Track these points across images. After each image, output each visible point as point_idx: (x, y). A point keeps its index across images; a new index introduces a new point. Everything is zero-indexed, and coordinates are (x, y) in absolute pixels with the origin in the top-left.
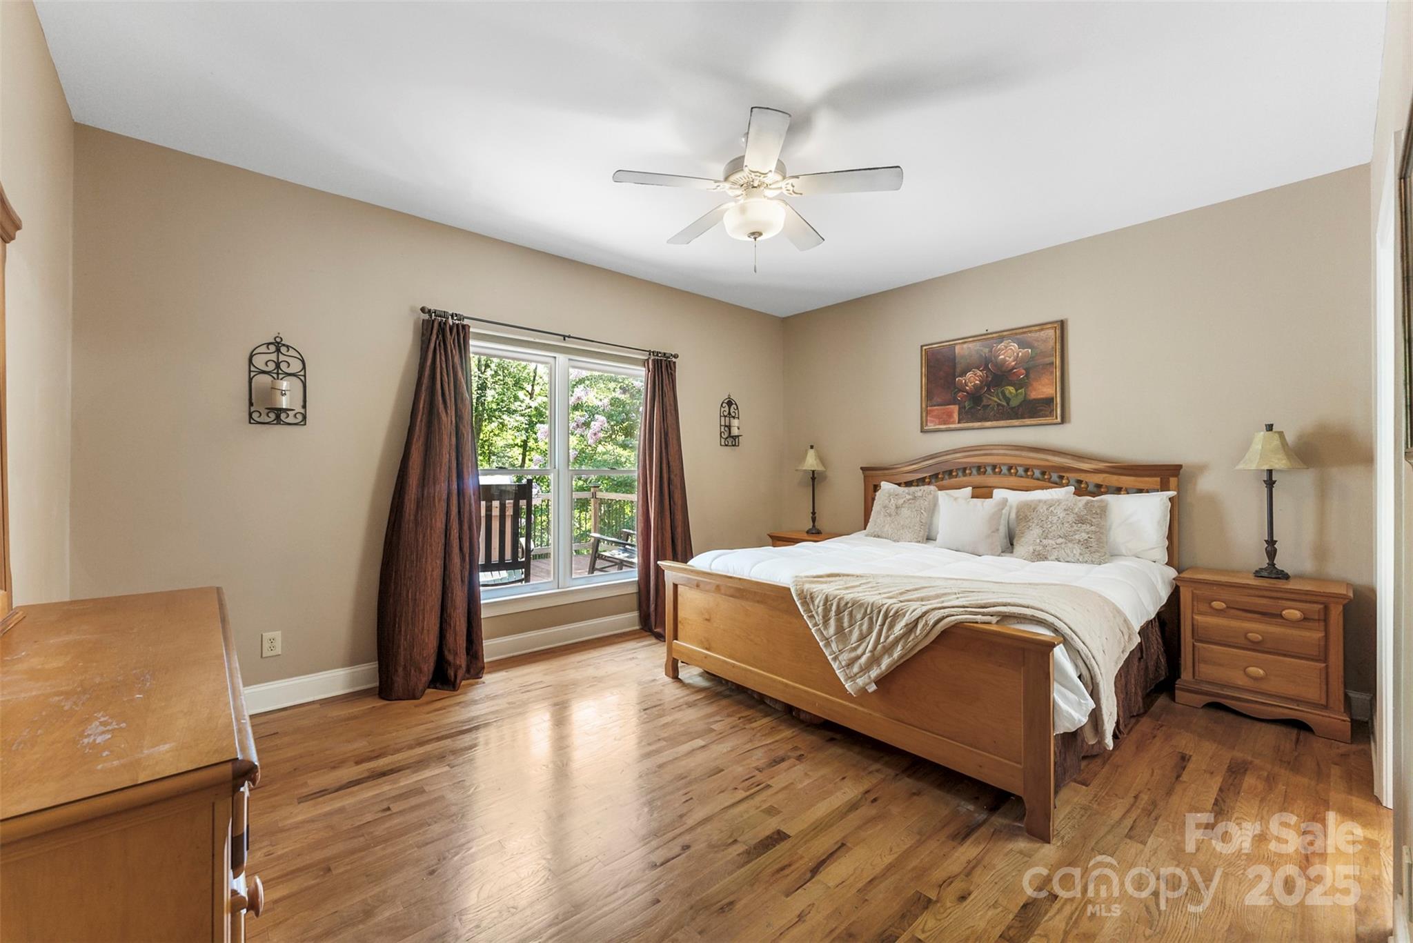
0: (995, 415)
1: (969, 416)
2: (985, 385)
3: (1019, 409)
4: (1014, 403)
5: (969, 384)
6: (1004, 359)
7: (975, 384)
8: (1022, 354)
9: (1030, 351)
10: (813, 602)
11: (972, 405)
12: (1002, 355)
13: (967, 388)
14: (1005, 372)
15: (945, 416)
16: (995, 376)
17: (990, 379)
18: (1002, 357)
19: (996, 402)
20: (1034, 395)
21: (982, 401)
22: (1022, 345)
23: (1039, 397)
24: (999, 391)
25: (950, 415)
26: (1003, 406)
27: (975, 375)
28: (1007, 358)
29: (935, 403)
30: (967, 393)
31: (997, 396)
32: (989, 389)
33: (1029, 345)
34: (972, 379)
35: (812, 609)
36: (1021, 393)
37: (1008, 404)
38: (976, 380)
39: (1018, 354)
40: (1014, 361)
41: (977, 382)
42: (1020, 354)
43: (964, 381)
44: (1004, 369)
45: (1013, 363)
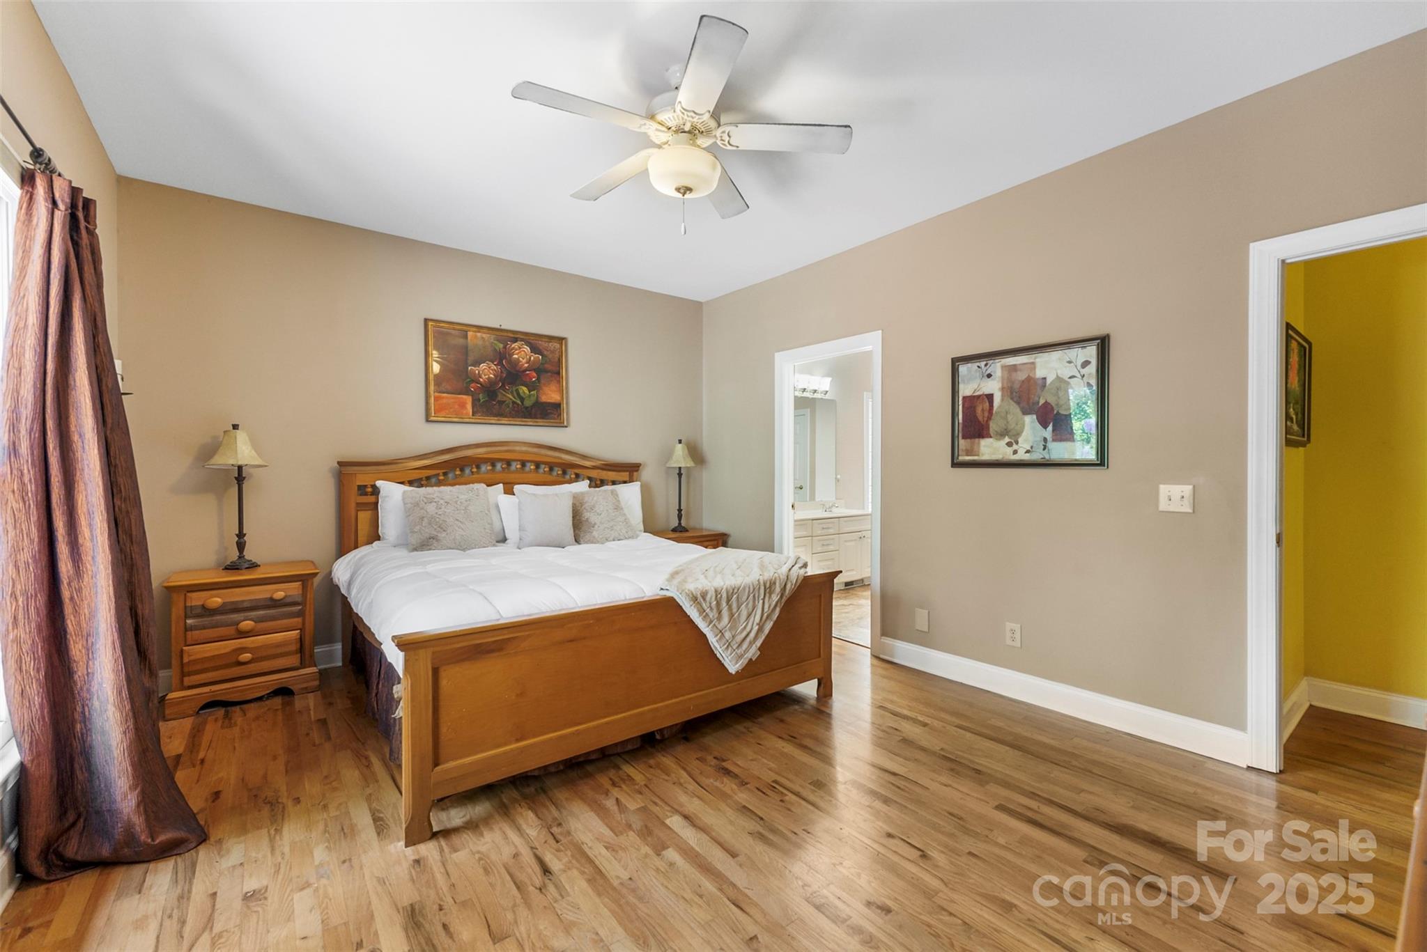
0: (510, 413)
1: (485, 410)
2: (500, 380)
3: (532, 409)
4: (528, 403)
5: (483, 376)
6: (518, 359)
7: (489, 377)
8: (534, 358)
9: (541, 357)
10: (704, 600)
11: (487, 399)
12: (517, 354)
13: (481, 380)
14: (519, 371)
15: (457, 407)
16: (509, 373)
17: (504, 375)
18: (516, 356)
19: (511, 399)
20: (544, 399)
21: (497, 396)
22: (535, 349)
23: (549, 401)
24: (514, 389)
25: (463, 405)
26: (518, 405)
27: (489, 368)
28: (521, 359)
29: (444, 390)
30: (481, 385)
31: (512, 393)
32: (503, 385)
33: (540, 353)
34: (487, 371)
35: (705, 608)
36: (534, 395)
37: (522, 403)
38: (491, 374)
39: (530, 358)
40: (527, 363)
41: (492, 376)
42: (532, 358)
43: (477, 372)
44: (518, 368)
45: (526, 365)
